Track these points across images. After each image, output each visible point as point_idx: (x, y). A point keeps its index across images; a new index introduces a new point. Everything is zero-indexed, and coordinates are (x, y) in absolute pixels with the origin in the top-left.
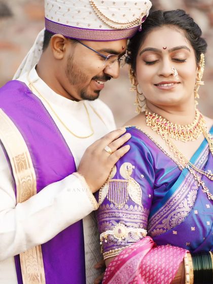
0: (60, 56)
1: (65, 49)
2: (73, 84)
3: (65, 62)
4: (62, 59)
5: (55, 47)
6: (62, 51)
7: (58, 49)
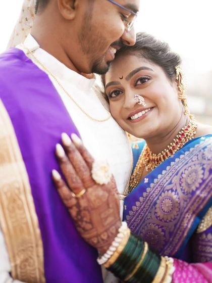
0: (71, 16)
1: (78, 5)
2: (88, 53)
3: (79, 23)
4: (73, 19)
5: (64, 4)
6: (74, 8)
7: (68, 6)
